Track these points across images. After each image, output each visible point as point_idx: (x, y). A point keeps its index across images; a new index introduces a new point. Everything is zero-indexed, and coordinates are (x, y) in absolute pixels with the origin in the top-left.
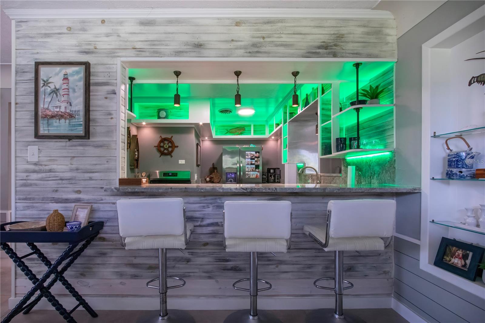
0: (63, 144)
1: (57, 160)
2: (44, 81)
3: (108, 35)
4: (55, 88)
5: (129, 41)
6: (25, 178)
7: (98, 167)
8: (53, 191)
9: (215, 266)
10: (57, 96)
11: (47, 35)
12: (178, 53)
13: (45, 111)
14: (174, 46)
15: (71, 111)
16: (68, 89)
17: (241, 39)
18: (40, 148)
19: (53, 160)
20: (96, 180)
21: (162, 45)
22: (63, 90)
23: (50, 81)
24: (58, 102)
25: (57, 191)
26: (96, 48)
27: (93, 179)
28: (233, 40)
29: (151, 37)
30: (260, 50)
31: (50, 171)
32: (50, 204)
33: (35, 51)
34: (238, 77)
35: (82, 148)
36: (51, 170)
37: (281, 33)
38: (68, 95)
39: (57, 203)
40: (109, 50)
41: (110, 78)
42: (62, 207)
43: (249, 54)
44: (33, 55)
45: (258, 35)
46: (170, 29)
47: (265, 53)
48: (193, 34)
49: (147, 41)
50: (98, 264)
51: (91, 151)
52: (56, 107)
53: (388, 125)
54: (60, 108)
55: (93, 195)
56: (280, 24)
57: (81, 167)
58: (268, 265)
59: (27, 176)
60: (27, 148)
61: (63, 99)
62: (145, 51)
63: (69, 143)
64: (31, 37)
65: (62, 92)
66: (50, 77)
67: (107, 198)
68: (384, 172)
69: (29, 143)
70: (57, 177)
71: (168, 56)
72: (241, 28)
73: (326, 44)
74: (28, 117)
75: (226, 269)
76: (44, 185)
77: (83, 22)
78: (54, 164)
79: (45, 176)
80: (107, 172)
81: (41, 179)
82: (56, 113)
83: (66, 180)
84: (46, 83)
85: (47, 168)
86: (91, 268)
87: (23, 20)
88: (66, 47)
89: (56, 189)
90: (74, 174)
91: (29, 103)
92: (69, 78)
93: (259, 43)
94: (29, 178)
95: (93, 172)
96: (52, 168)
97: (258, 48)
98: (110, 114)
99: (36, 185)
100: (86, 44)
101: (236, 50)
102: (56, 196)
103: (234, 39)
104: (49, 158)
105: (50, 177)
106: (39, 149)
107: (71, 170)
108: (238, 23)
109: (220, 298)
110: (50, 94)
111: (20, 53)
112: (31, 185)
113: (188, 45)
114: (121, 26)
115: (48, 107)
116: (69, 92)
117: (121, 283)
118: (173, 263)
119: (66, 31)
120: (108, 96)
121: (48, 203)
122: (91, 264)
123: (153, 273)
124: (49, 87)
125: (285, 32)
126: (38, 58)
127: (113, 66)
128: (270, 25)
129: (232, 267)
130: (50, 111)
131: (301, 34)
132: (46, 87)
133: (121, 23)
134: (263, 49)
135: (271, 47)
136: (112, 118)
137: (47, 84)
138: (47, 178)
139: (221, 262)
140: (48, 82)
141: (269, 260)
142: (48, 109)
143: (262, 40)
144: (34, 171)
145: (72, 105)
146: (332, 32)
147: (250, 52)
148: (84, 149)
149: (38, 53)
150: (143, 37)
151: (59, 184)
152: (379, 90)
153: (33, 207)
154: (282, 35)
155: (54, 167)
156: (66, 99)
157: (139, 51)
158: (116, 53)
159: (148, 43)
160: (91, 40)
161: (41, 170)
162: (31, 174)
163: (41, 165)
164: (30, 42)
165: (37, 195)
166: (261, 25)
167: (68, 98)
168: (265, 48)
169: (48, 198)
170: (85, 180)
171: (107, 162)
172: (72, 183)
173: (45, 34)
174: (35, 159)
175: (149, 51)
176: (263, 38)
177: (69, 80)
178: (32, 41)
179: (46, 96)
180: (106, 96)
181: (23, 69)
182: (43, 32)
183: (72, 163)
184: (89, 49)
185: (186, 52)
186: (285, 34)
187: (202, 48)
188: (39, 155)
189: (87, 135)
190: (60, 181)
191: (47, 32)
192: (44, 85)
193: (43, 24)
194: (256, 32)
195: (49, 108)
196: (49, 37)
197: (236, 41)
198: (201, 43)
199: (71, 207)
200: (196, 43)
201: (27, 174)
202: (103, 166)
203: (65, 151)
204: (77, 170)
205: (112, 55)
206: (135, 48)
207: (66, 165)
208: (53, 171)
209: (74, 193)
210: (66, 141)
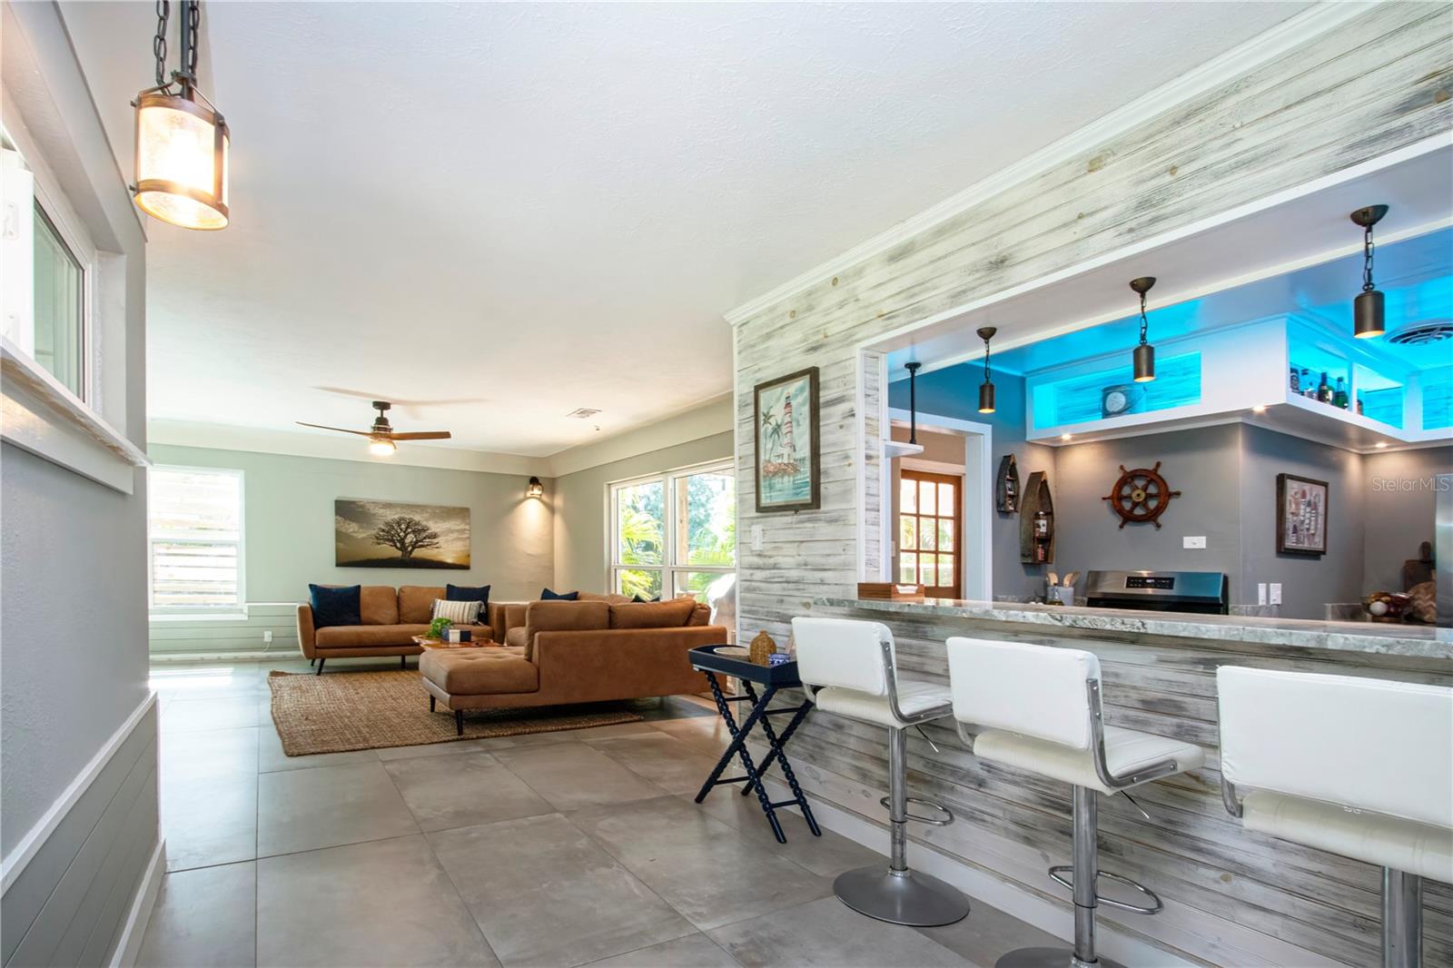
0: (788, 519)
1: (782, 548)
2: (765, 414)
3: (841, 305)
4: (777, 424)
5: (873, 304)
6: (749, 578)
7: (831, 560)
8: (778, 603)
10: (779, 436)
11: (769, 336)
12: (957, 297)
13: (766, 466)
14: (951, 284)
15: (795, 460)
16: (791, 422)
17: (1103, 204)
18: (762, 528)
19: (779, 547)
20: (829, 584)
21: (927, 290)
22: (785, 424)
23: (771, 414)
24: (780, 448)
25: (782, 601)
26: (826, 337)
27: (825, 582)
28: (1081, 216)
29: (907, 282)
30: (1163, 211)
31: (775, 567)
32: (776, 623)
33: (756, 368)
35: (812, 524)
36: (775, 564)
37: (1237, 129)
38: (791, 432)
39: (781, 622)
40: (843, 334)
41: (845, 388)
42: (787, 630)
44: (751, 377)
45: (1153, 170)
47: (1181, 212)
48: (987, 239)
49: (901, 292)
51: (824, 530)
52: (778, 456)
54: (783, 458)
55: (826, 613)
57: (810, 560)
59: (751, 575)
60: (751, 528)
61: (786, 441)
62: (899, 316)
63: (795, 518)
64: (753, 346)
65: (784, 429)
66: (771, 405)
69: (754, 520)
70: (782, 577)
71: (939, 312)
72: (1106, 169)
73: (1442, 79)
76: (768, 591)
77: (809, 294)
78: (779, 555)
79: (769, 576)
80: (843, 570)
81: (766, 581)
82: (778, 466)
83: (793, 582)
84: (767, 418)
85: (772, 561)
86: (823, 749)
87: (746, 321)
88: (791, 348)
89: (781, 598)
90: (802, 573)
91: (751, 455)
92: (793, 401)
93: (1159, 190)
94: (753, 578)
95: (825, 570)
96: (777, 562)
97: (1155, 206)
98: (847, 457)
99: (759, 589)
100: (814, 333)
101: (1091, 240)
102: (781, 611)
103: (1085, 211)
104: (774, 545)
105: (774, 578)
106: (760, 530)
107: (799, 566)
108: (1094, 164)
110: (771, 435)
111: (741, 376)
112: (755, 590)
114: (861, 278)
115: (771, 458)
116: (792, 427)
117: (864, 791)
119: (788, 320)
120: (845, 422)
121: (773, 621)
122: (823, 741)
124: (770, 424)
125: (1246, 120)
127: (850, 362)
128: (1194, 120)
130: (772, 464)
131: (1317, 94)
132: (767, 425)
133: (859, 272)
135: (1200, 186)
136: (850, 465)
138: (771, 578)
142: (769, 461)
144: (758, 567)
145: (797, 449)
147: (1131, 230)
148: (814, 527)
149: (759, 369)
150: (893, 288)
151: (784, 589)
153: (756, 627)
154: (1239, 134)
155: (780, 560)
156: (789, 440)
157: (889, 318)
158: (854, 335)
159: (903, 295)
160: (821, 322)
161: (765, 564)
162: (756, 571)
163: (765, 556)
165: (761, 608)
166: (1163, 135)
167: (792, 438)
168: (1181, 198)
169: (772, 614)
170: (815, 584)
171: (844, 550)
172: (798, 590)
173: (766, 335)
174: (760, 547)
175: (905, 312)
176: (1173, 170)
177: (791, 406)
178: (753, 353)
179: (767, 440)
180: (841, 423)
181: (744, 401)
182: (764, 332)
183: (800, 554)
184: (817, 341)
185: (973, 289)
187: (1007, 266)
188: (763, 538)
189: (816, 501)
190: (785, 585)
191: (768, 330)
192: (765, 421)
194: (1149, 164)
195: (773, 459)
198: (1003, 254)
200: (993, 259)
201: (751, 571)
202: (838, 557)
203: (791, 531)
204: (806, 565)
205: (850, 340)
206: (883, 315)
207: (793, 556)
208: (778, 566)
209: (803, 608)
210: (793, 515)
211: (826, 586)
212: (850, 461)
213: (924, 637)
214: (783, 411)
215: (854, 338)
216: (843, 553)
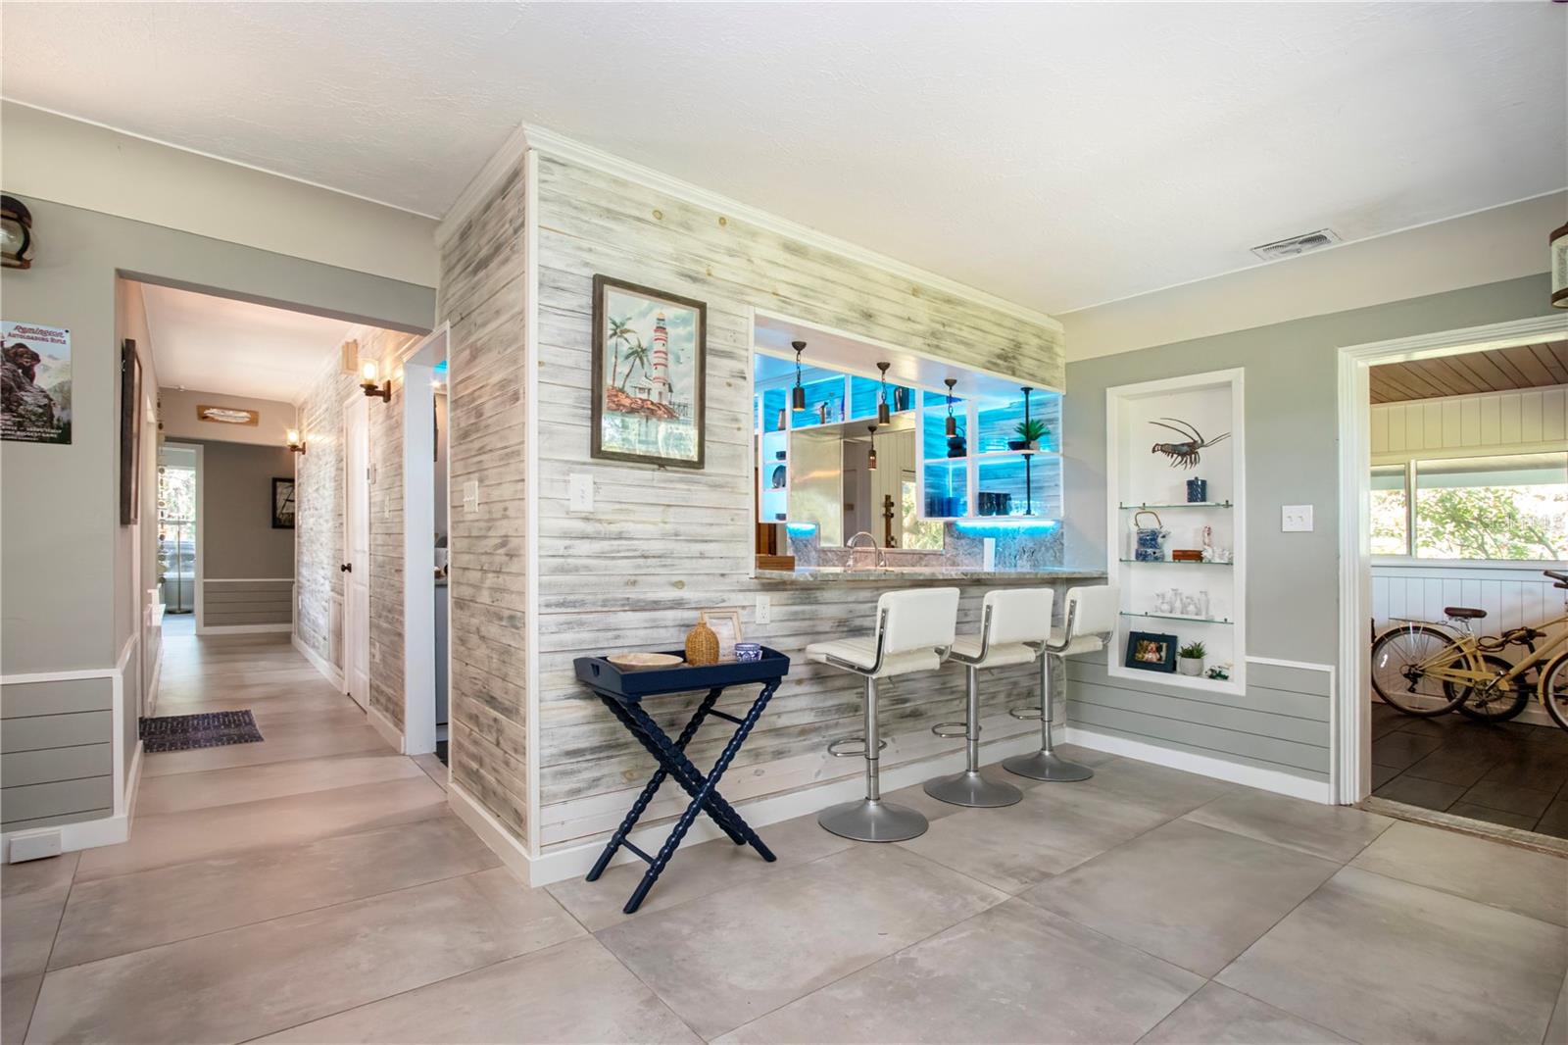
0: (647, 475)
1: (634, 512)
2: (614, 323)
3: (731, 252)
4: (640, 346)
5: (768, 277)
6: (561, 552)
7: (715, 531)
8: (627, 584)
9: (890, 713)
10: (642, 364)
11: (611, 214)
12: (841, 321)
13: (616, 396)
14: (836, 307)
15: (670, 403)
16: (666, 354)
17: (919, 320)
18: (596, 480)
19: (627, 510)
20: (712, 558)
21: (818, 299)
22: (656, 352)
23: (628, 327)
24: (643, 379)
25: (634, 583)
26: (709, 275)
27: (706, 555)
28: (909, 319)
29: (803, 280)
31: (620, 537)
32: (622, 613)
33: (585, 244)
34: (883, 373)
35: (686, 487)
36: (621, 533)
38: (666, 366)
39: (632, 611)
40: (734, 285)
41: (735, 345)
42: (646, 621)
43: (927, 348)
44: (579, 253)
46: (830, 272)
48: (861, 292)
49: (794, 284)
50: (716, 740)
51: (701, 494)
52: (640, 389)
53: (1047, 481)
54: (649, 393)
55: (707, 591)
56: (960, 308)
57: (682, 529)
58: (952, 700)
59: (566, 548)
60: (567, 478)
61: (655, 373)
62: (792, 305)
63: (659, 474)
64: (576, 208)
65: (652, 358)
66: (628, 316)
67: (733, 596)
68: (1043, 549)
69: (573, 465)
70: (635, 550)
71: (826, 324)
72: (919, 300)
74: (570, 401)
75: (904, 716)
76: (606, 570)
77: (685, 208)
78: (626, 521)
79: (607, 548)
80: (731, 541)
81: (602, 556)
82: (640, 402)
83: (654, 557)
84: (620, 330)
85: (614, 528)
86: (703, 751)
87: (556, 159)
88: (654, 255)
89: (633, 578)
90: (670, 545)
91: (572, 368)
92: (669, 330)
93: (939, 331)
94: (571, 552)
95: (706, 541)
96: (623, 530)
98: (736, 420)
99: (587, 568)
100: (693, 260)
102: (633, 594)
104: (618, 506)
105: (619, 552)
106: (595, 483)
107: (664, 536)
109: (897, 768)
110: (627, 357)
111: (547, 238)
112: (576, 569)
113: (855, 311)
114: (754, 241)
115: (624, 386)
116: (666, 359)
117: (756, 771)
118: (837, 716)
119: (650, 217)
120: (732, 381)
121: (617, 611)
122: (702, 742)
123: (805, 743)
124: (626, 339)
126: (592, 262)
127: (739, 320)
128: (950, 305)
129: (912, 712)
130: (628, 397)
132: (620, 340)
133: (753, 234)
134: (943, 344)
135: (952, 342)
136: (739, 429)
137: (623, 332)
138: (612, 552)
139: (897, 704)
140: (625, 327)
141: (953, 693)
142: (622, 391)
143: (942, 329)
144: (585, 537)
145: (674, 390)
146: (1011, 337)
148: (689, 490)
149: (590, 250)
150: (789, 276)
151: (639, 567)
152: (1043, 430)
153: (581, 624)
155: (629, 527)
156: (661, 375)
157: (783, 302)
158: (745, 294)
159: (796, 289)
160: (700, 253)
161: (599, 533)
162: (578, 542)
163: (599, 521)
164: (573, 218)
165: (589, 594)
166: (939, 302)
167: (665, 373)
168: (946, 342)
169: (616, 600)
170: (692, 558)
171: (732, 520)
172: (665, 566)
173: (608, 211)
174: (587, 506)
175: (799, 306)
177: (666, 333)
178: (577, 218)
179: (619, 361)
180: (728, 381)
181: (554, 281)
182: (603, 203)
183: (666, 520)
184: (698, 273)
185: (852, 323)
186: (968, 326)
187: (873, 322)
188: (595, 496)
189: (700, 464)
190: (641, 561)
191: (612, 206)
192: (615, 334)
193: (602, 184)
195: (626, 389)
196: (615, 219)
197: (914, 322)
198: (871, 311)
199: (664, 620)
200: (864, 310)
201: (568, 542)
202: (724, 527)
203: (650, 490)
204: (676, 535)
205: (740, 297)
206: (777, 295)
207: (654, 523)
208: (624, 535)
209: (671, 588)
210: (653, 470)
211: (709, 560)
212: (741, 426)
213: (817, 602)
214: (653, 335)
215: (748, 298)
216: (730, 522)
